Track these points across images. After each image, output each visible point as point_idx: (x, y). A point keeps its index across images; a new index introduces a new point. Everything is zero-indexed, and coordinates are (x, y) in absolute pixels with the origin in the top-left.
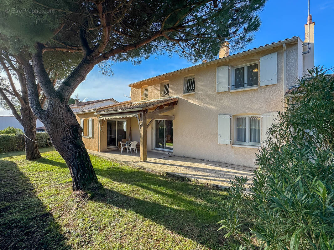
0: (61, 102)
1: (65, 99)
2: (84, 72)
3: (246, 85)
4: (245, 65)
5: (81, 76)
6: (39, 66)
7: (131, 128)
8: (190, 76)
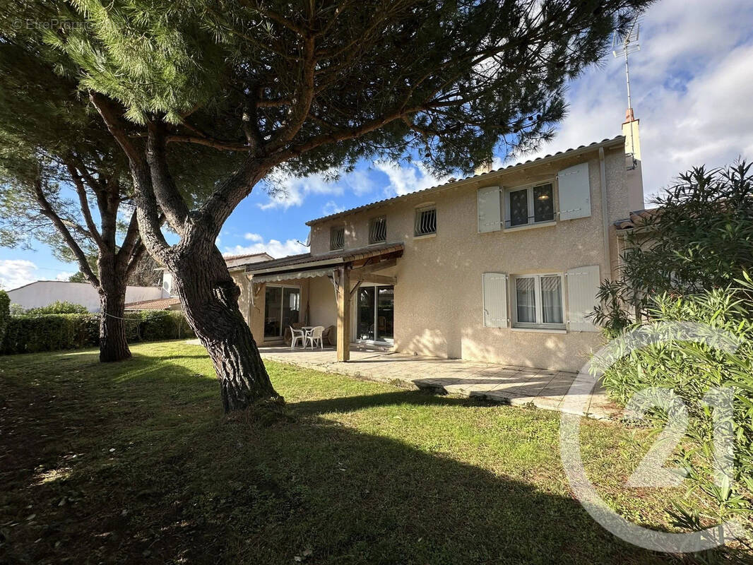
0: (208, 231)
1: (215, 226)
2: (251, 180)
3: (531, 220)
4: (529, 185)
5: (246, 184)
6: (159, 166)
7: (308, 302)
8: (426, 206)
